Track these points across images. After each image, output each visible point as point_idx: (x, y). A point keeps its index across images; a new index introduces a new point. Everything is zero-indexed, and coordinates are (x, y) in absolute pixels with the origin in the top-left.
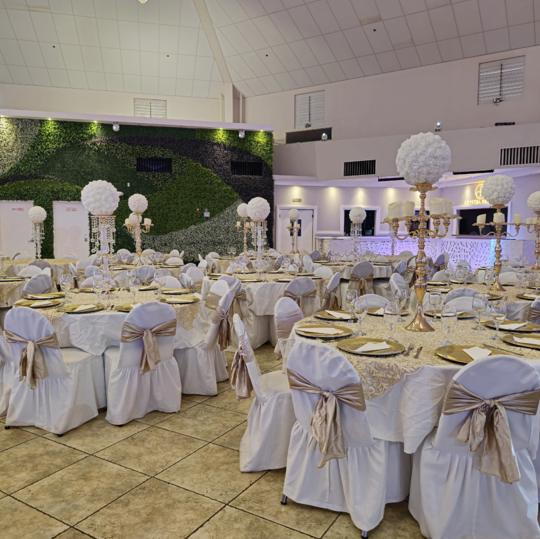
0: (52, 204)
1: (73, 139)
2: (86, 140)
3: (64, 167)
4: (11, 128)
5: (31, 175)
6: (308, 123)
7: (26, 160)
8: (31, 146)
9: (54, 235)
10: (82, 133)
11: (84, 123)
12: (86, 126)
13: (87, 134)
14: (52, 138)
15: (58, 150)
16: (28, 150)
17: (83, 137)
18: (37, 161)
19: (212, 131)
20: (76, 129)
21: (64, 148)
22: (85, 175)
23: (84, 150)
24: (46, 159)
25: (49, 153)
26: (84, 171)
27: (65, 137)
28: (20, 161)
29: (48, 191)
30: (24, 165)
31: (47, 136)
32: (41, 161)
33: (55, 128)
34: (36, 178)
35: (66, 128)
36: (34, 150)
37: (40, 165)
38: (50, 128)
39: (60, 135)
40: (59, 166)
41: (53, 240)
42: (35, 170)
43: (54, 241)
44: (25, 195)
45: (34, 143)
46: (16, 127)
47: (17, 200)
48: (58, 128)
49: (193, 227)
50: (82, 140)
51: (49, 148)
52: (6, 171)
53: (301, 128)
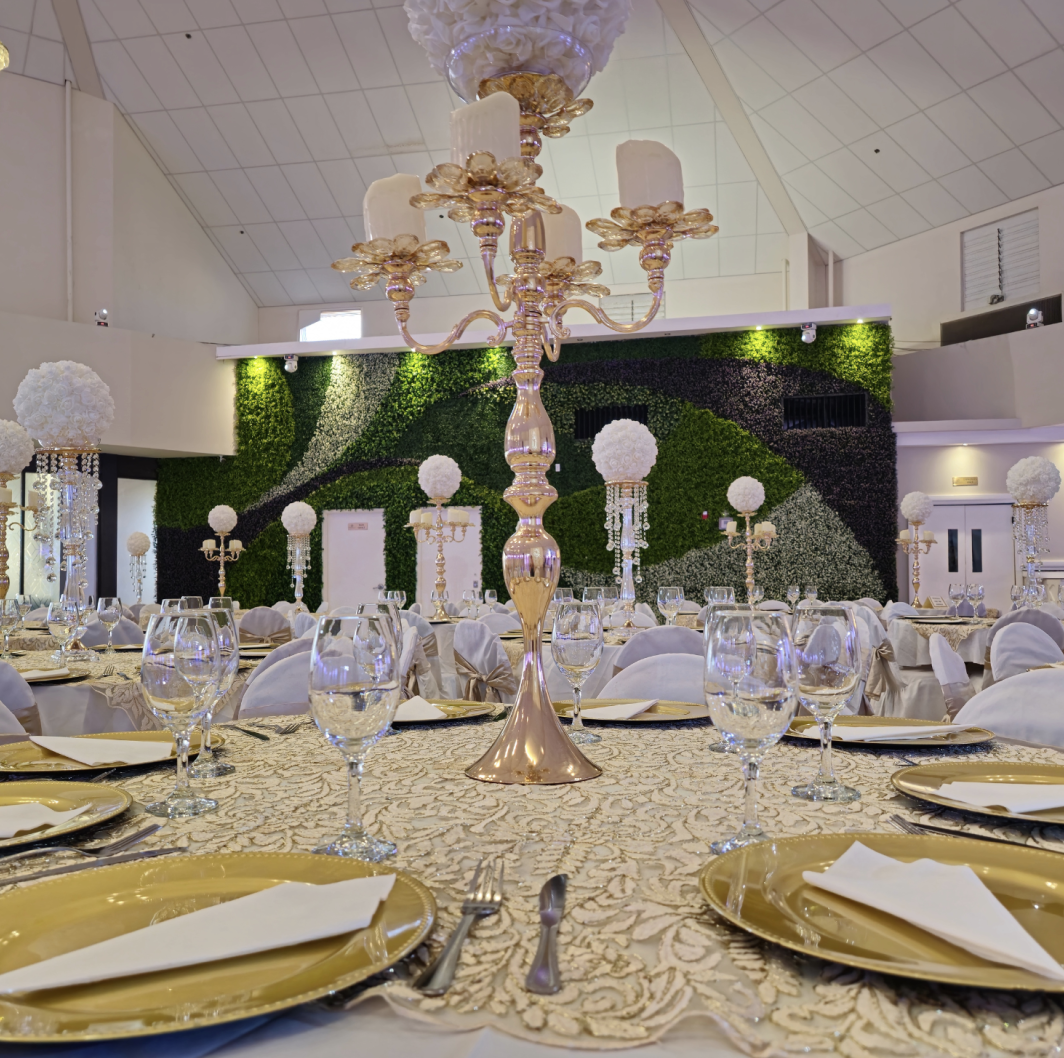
1: (455, 383)
2: (479, 383)
3: (438, 441)
4: (349, 373)
5: (380, 459)
6: (998, 292)
7: (373, 431)
8: (382, 404)
9: (418, 577)
10: (471, 370)
11: (476, 350)
12: (480, 356)
13: (480, 371)
14: (417, 385)
15: (427, 406)
16: (377, 412)
17: (472, 378)
18: (390, 432)
19: (739, 336)
20: (461, 363)
21: (439, 402)
22: (475, 452)
23: (475, 402)
24: (407, 426)
25: (412, 414)
26: (474, 446)
27: (442, 381)
28: (363, 435)
29: (409, 489)
30: (370, 440)
31: (409, 383)
32: (398, 431)
33: (424, 366)
34: (390, 464)
35: (442, 364)
36: (386, 412)
37: (395, 439)
38: (415, 366)
39: (432, 379)
40: (430, 438)
41: (414, 585)
42: (387, 449)
43: (418, 587)
44: (369, 499)
45: (386, 399)
46: (357, 370)
47: (356, 507)
48: (429, 366)
49: (693, 554)
50: (472, 385)
51: (412, 406)
52: (339, 454)
53: (979, 307)
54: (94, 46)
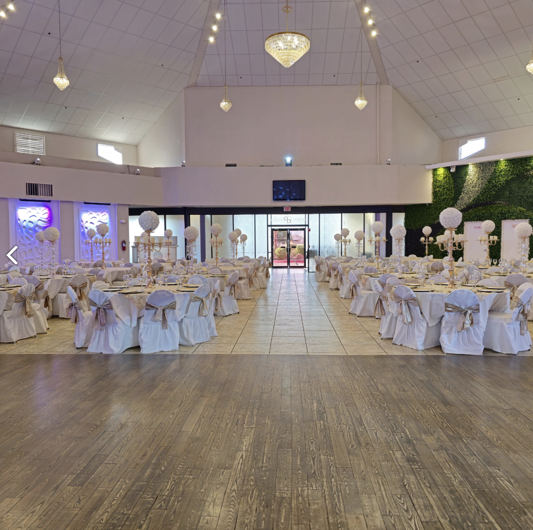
0: (501, 223)
1: (519, 171)
2: (530, 170)
3: (511, 194)
4: (476, 170)
5: (487, 202)
7: (485, 191)
8: (488, 181)
9: (502, 247)
10: (526, 166)
11: (528, 157)
12: (530, 160)
13: (530, 166)
14: (503, 173)
15: (507, 181)
16: (486, 185)
17: (526, 168)
18: (491, 192)
20: (522, 163)
21: (512, 180)
22: (527, 198)
23: (527, 178)
24: (498, 189)
25: (500, 184)
26: (526, 195)
27: (513, 171)
28: (480, 193)
29: (498, 213)
30: (483, 195)
31: (500, 173)
32: (494, 191)
33: (506, 166)
34: (491, 204)
35: (513, 164)
36: (490, 184)
37: (493, 194)
38: (503, 166)
39: (509, 170)
40: (508, 193)
41: (500, 250)
42: (490, 198)
43: (502, 250)
44: (482, 217)
45: (490, 179)
46: (479, 169)
47: (477, 221)
48: (508, 165)
50: (526, 171)
51: (500, 181)
52: (471, 201)
54: (386, 71)
